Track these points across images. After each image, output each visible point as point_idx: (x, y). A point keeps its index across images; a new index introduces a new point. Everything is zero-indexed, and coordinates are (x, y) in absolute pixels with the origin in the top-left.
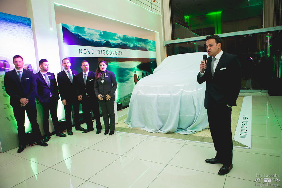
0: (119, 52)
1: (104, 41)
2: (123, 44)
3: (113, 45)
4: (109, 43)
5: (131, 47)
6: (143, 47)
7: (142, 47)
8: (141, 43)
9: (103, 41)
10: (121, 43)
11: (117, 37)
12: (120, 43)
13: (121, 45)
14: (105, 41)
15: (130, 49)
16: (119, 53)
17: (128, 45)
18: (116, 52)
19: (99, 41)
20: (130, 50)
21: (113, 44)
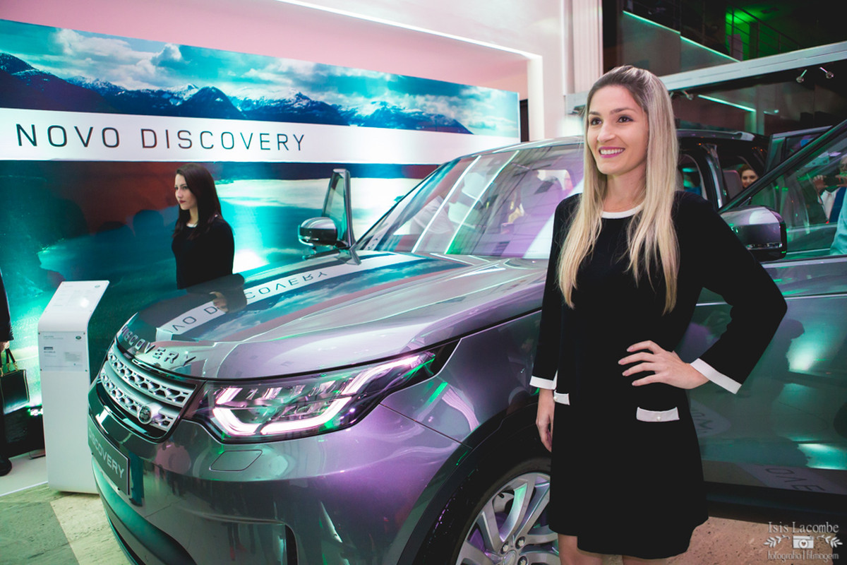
0: (282, 139)
1: (190, 88)
2: (313, 102)
3: (248, 109)
4: (218, 100)
5: (360, 116)
6: (440, 116)
7: (432, 118)
9: (184, 88)
10: (300, 97)
12: (292, 97)
13: (296, 106)
14: (195, 91)
15: (353, 123)
16: (284, 143)
17: (343, 110)
18: (264, 138)
19: (153, 92)
20: (353, 128)
21: (247, 103)
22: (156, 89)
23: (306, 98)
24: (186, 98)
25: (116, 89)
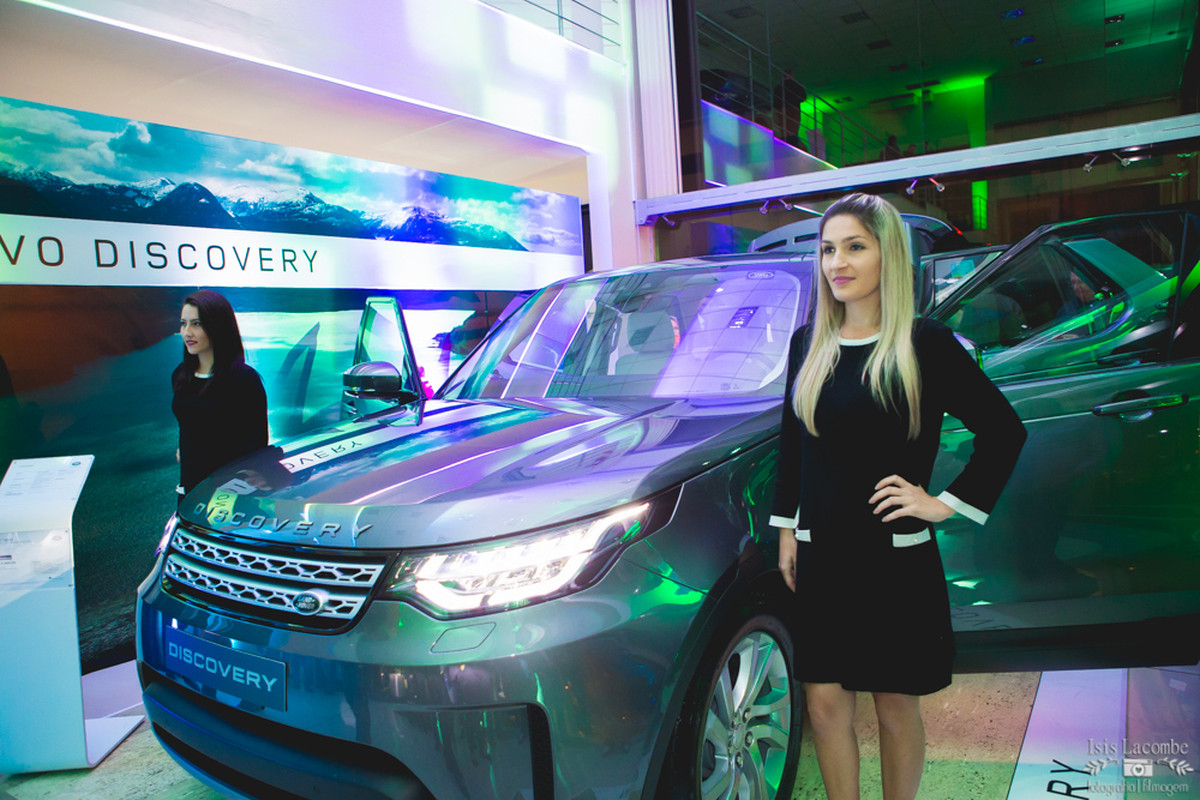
0: (289, 256)
1: (164, 183)
2: (328, 207)
3: (243, 215)
4: (203, 200)
5: (387, 226)
6: (486, 228)
7: (478, 229)
8: (470, 206)
9: (156, 183)
10: (311, 199)
11: (279, 165)
12: (301, 199)
13: (307, 211)
14: (171, 188)
15: (379, 236)
16: (291, 261)
17: (367, 217)
18: (265, 254)
19: (111, 187)
20: (380, 242)
21: (241, 206)
22: (116, 183)
23: (318, 201)
24: (157, 196)
25: (61, 182)
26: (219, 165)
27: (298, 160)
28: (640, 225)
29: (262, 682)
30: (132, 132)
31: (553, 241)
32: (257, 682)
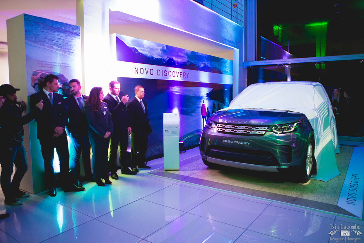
1: (167, 58)
4: (172, 61)
5: (200, 68)
6: (217, 68)
7: (215, 68)
8: (214, 63)
11: (184, 54)
12: (187, 61)
13: (188, 64)
16: (185, 75)
17: (197, 65)
18: (181, 73)
21: (178, 62)
22: (161, 58)
23: (190, 62)
24: (166, 60)
25: (153, 58)
26: (175, 54)
27: (187, 52)
28: (245, 68)
29: (247, 144)
30: (163, 47)
31: (228, 71)
32: (246, 144)
